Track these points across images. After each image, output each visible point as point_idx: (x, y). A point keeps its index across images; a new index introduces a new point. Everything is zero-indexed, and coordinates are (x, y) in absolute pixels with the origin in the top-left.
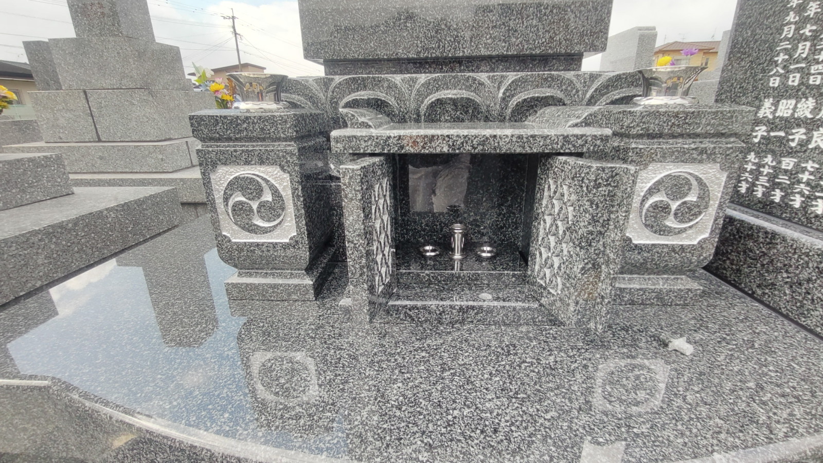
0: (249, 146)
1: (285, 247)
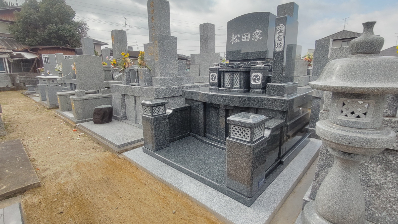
0: (214, 71)
1: (216, 83)
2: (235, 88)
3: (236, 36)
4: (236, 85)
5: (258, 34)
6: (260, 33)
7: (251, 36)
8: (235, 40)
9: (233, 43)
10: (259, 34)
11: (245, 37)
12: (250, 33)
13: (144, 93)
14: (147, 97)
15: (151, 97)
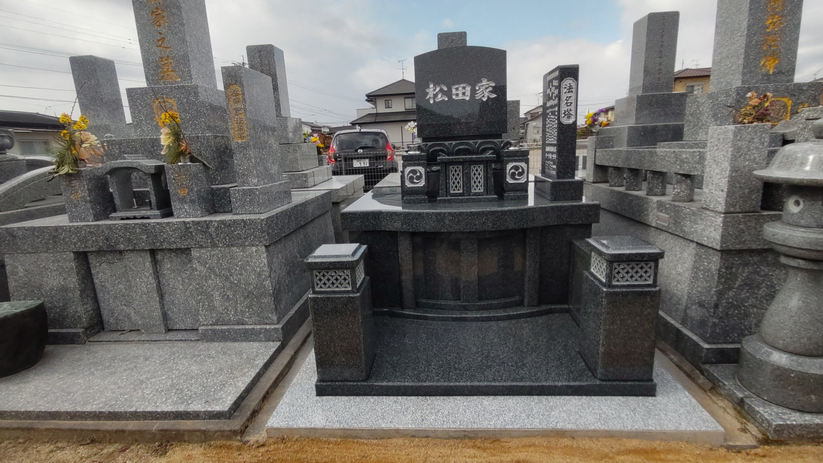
0: (415, 162)
1: (422, 187)
2: (475, 194)
3: (438, 89)
4: (478, 187)
5: (486, 88)
6: (491, 86)
7: (473, 92)
8: (435, 96)
9: (432, 102)
10: (491, 89)
11: (460, 92)
12: (469, 84)
13: (214, 235)
14: (228, 246)
15: (247, 243)
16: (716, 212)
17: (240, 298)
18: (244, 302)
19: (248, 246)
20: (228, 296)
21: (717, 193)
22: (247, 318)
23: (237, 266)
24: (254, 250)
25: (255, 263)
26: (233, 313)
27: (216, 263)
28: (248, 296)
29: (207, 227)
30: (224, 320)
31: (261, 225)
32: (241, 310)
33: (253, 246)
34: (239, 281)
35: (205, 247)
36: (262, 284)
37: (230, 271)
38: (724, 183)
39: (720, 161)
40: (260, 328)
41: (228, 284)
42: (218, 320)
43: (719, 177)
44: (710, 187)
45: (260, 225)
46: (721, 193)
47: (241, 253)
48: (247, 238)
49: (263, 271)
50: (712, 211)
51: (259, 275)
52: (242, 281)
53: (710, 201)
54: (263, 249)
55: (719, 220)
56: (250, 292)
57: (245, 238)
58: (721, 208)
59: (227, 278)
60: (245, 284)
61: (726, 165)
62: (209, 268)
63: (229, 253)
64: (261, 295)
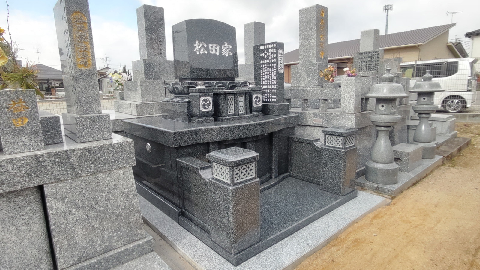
0: (206, 93)
1: (210, 111)
2: (241, 114)
4: (242, 110)
7: (221, 50)
13: (76, 165)
14: (93, 174)
15: (114, 167)
16: (350, 113)
17: (107, 224)
18: (111, 227)
19: (116, 169)
20: (93, 226)
21: (349, 105)
22: (116, 242)
23: (103, 192)
24: (122, 172)
25: (123, 185)
26: (99, 243)
27: (79, 195)
28: (116, 220)
29: (68, 158)
30: (88, 254)
31: (130, 147)
32: (109, 237)
33: (121, 168)
34: (106, 207)
35: (64, 180)
36: (130, 203)
37: (95, 199)
38: (353, 101)
39: (349, 92)
40: (133, 247)
41: (93, 214)
42: (81, 257)
43: (350, 98)
44: (345, 103)
45: (128, 148)
46: (352, 105)
47: (108, 178)
48: (115, 162)
49: (131, 191)
50: (348, 113)
51: (128, 195)
52: (109, 206)
53: (346, 109)
54: (131, 170)
55: (353, 116)
56: (118, 215)
57: (112, 162)
58: (353, 111)
59: (92, 207)
60: (112, 209)
61: (353, 93)
62: (70, 202)
63: (95, 180)
64: (130, 215)
